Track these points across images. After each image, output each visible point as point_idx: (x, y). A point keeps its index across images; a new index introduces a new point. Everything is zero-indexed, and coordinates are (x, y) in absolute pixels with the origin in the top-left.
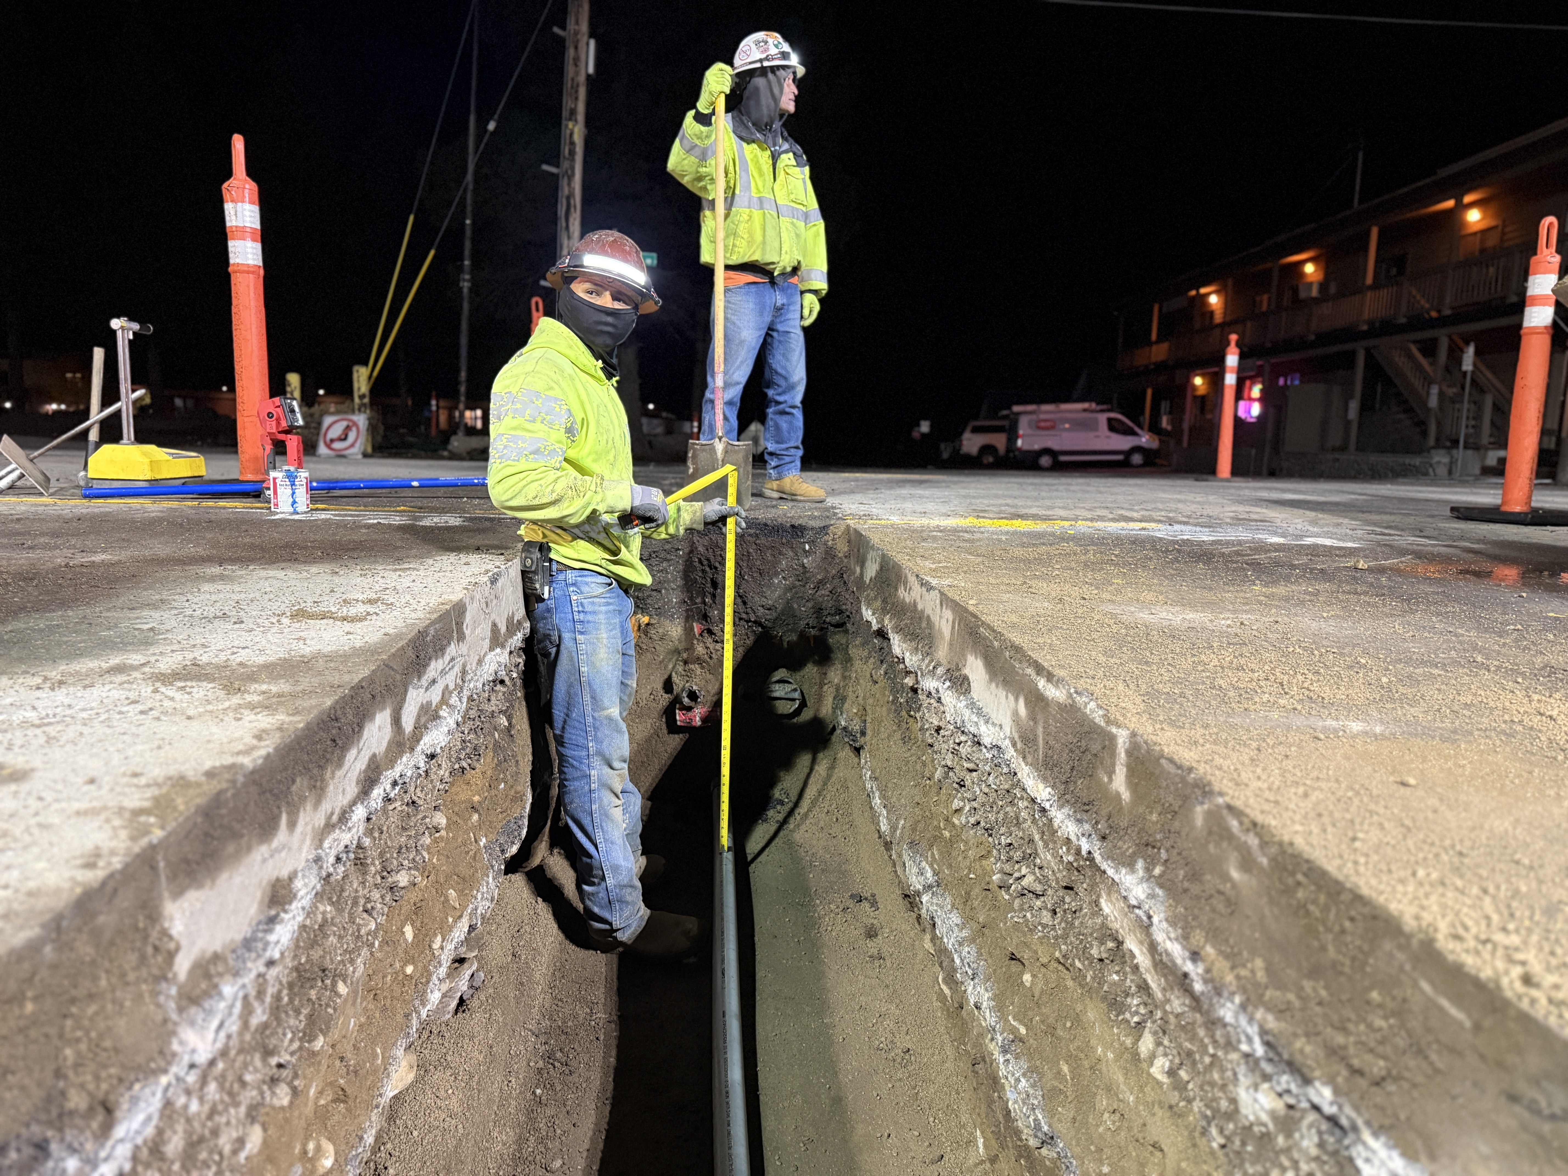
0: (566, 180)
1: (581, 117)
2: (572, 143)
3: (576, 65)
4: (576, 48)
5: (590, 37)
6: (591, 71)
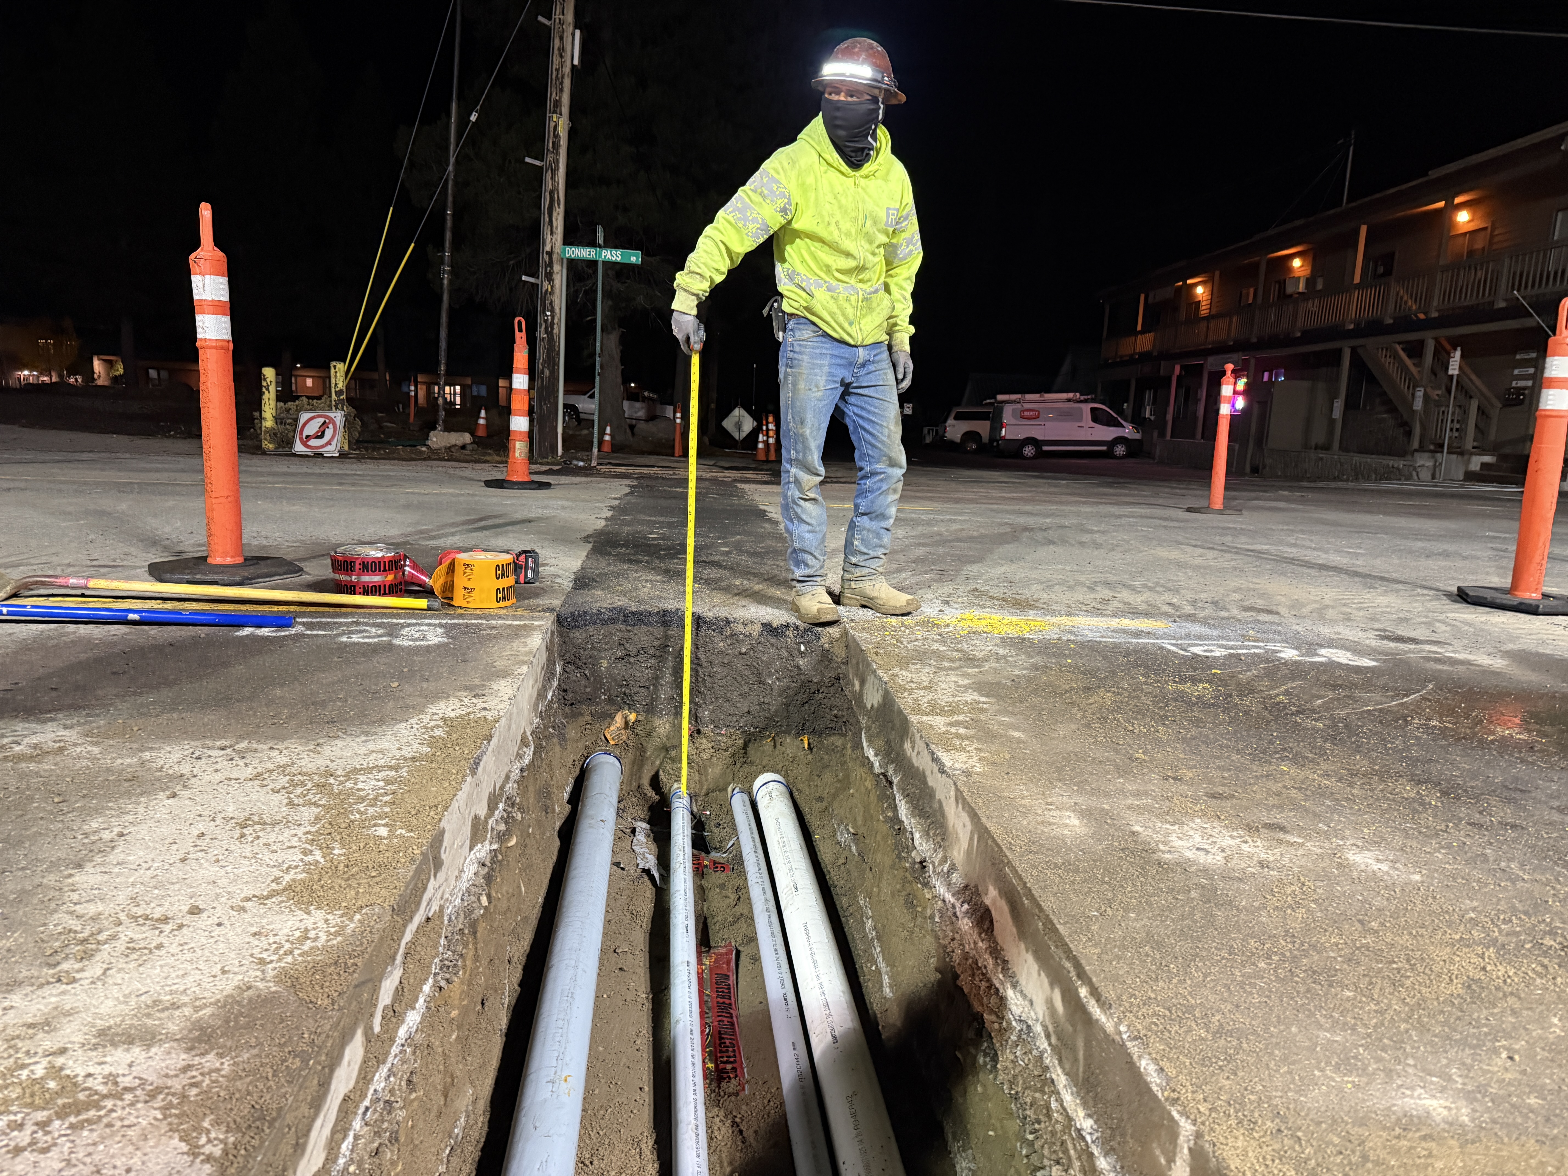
0: (549, 174)
1: (565, 110)
2: (556, 136)
3: (561, 56)
4: (561, 38)
5: (576, 27)
6: (576, 62)
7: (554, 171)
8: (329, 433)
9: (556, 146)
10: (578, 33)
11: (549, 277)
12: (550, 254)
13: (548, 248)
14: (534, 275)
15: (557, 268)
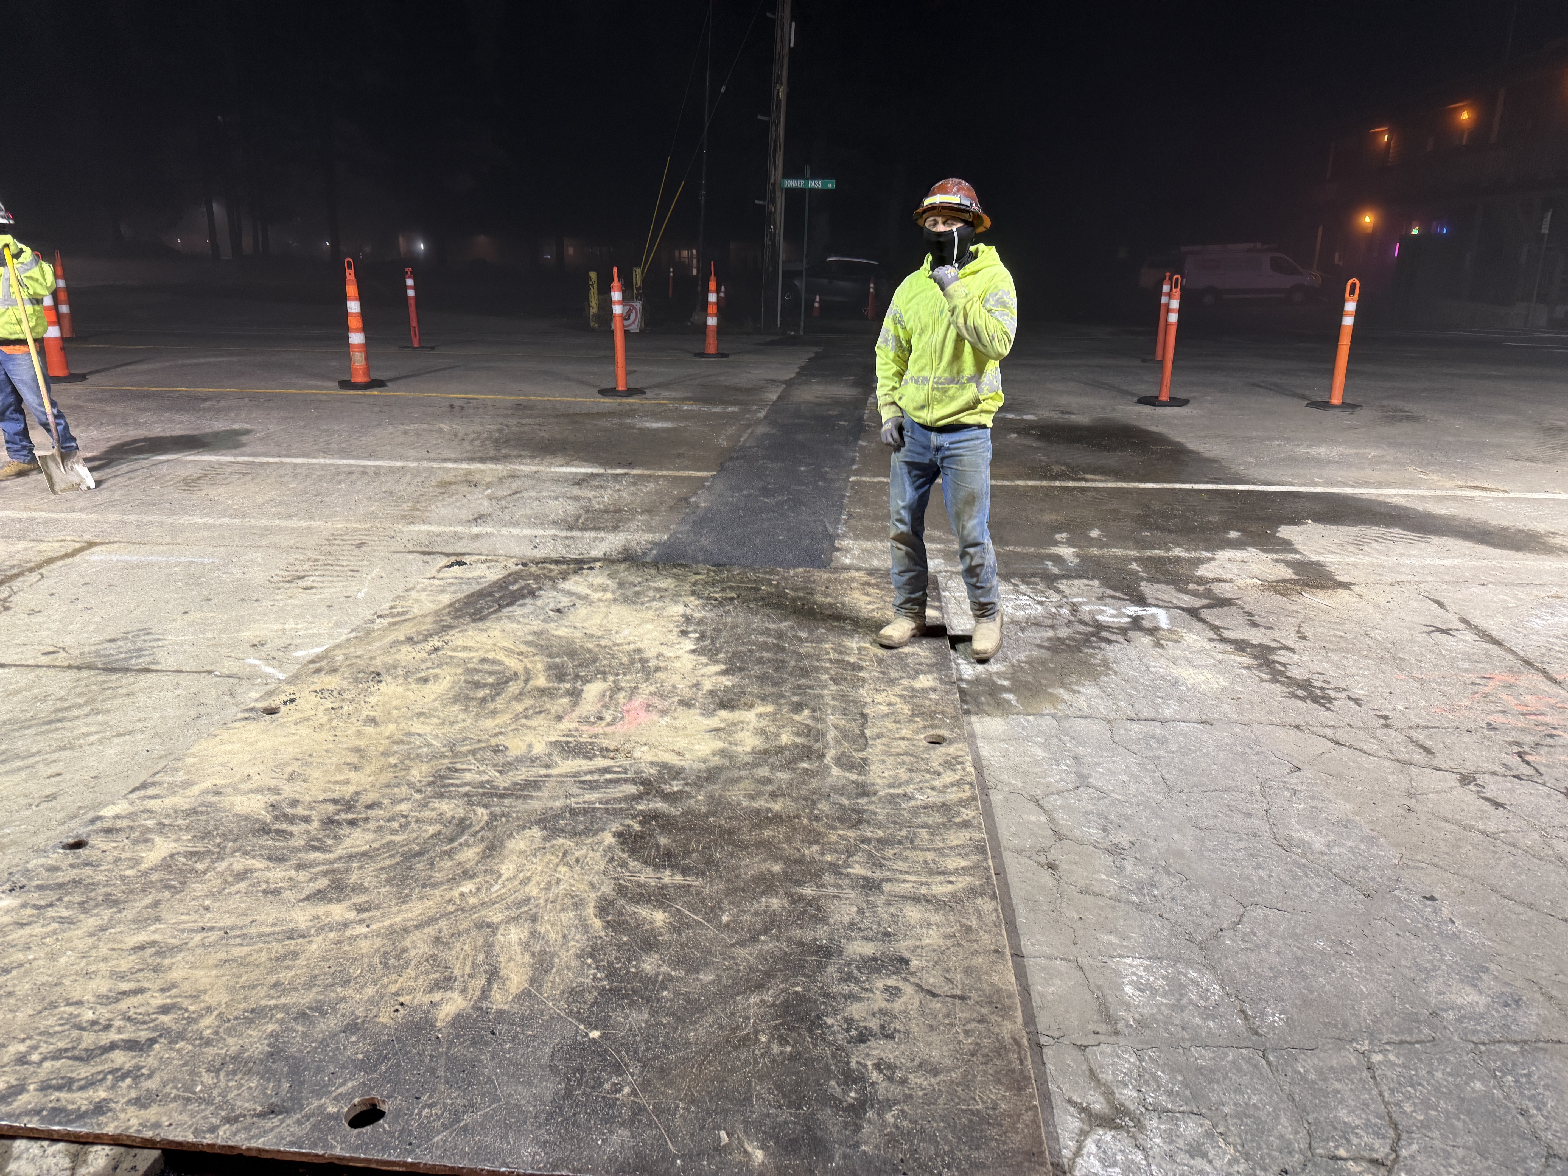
0: (774, 128)
1: (785, 80)
2: (779, 100)
3: (782, 42)
4: (782, 29)
5: (792, 21)
6: (792, 45)
7: (777, 125)
8: (633, 316)
9: (778, 107)
10: (793, 24)
11: (773, 202)
12: (774, 185)
13: (772, 180)
14: (764, 199)
15: (778, 194)
